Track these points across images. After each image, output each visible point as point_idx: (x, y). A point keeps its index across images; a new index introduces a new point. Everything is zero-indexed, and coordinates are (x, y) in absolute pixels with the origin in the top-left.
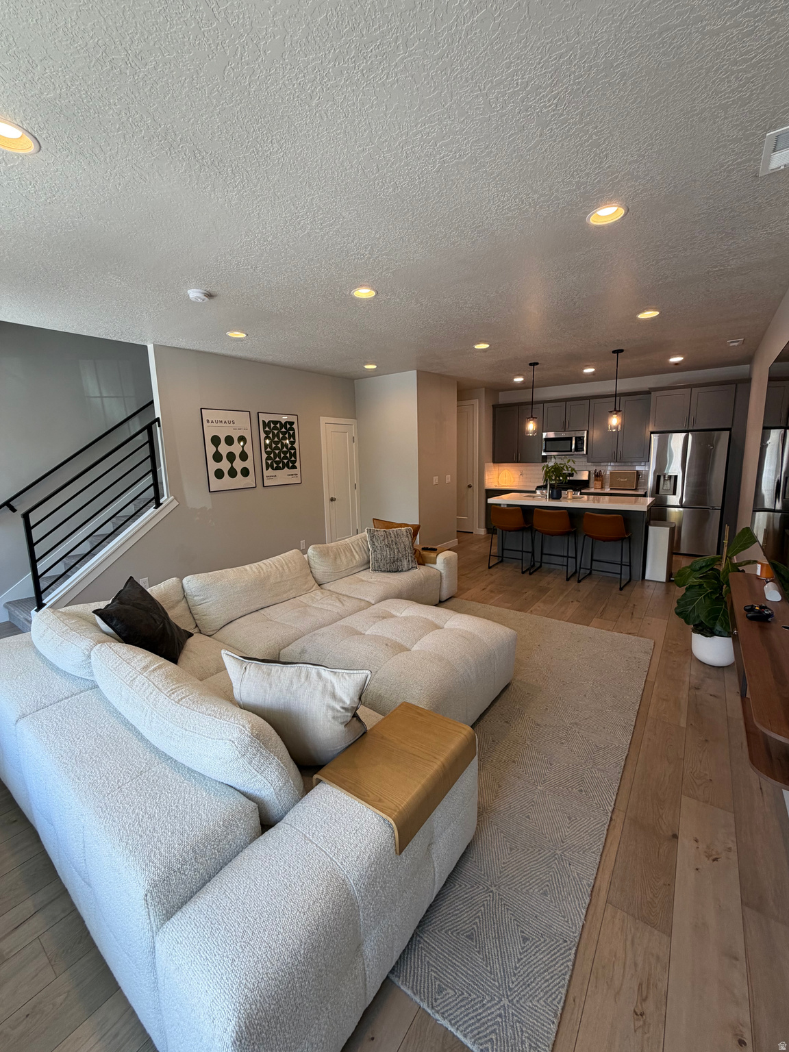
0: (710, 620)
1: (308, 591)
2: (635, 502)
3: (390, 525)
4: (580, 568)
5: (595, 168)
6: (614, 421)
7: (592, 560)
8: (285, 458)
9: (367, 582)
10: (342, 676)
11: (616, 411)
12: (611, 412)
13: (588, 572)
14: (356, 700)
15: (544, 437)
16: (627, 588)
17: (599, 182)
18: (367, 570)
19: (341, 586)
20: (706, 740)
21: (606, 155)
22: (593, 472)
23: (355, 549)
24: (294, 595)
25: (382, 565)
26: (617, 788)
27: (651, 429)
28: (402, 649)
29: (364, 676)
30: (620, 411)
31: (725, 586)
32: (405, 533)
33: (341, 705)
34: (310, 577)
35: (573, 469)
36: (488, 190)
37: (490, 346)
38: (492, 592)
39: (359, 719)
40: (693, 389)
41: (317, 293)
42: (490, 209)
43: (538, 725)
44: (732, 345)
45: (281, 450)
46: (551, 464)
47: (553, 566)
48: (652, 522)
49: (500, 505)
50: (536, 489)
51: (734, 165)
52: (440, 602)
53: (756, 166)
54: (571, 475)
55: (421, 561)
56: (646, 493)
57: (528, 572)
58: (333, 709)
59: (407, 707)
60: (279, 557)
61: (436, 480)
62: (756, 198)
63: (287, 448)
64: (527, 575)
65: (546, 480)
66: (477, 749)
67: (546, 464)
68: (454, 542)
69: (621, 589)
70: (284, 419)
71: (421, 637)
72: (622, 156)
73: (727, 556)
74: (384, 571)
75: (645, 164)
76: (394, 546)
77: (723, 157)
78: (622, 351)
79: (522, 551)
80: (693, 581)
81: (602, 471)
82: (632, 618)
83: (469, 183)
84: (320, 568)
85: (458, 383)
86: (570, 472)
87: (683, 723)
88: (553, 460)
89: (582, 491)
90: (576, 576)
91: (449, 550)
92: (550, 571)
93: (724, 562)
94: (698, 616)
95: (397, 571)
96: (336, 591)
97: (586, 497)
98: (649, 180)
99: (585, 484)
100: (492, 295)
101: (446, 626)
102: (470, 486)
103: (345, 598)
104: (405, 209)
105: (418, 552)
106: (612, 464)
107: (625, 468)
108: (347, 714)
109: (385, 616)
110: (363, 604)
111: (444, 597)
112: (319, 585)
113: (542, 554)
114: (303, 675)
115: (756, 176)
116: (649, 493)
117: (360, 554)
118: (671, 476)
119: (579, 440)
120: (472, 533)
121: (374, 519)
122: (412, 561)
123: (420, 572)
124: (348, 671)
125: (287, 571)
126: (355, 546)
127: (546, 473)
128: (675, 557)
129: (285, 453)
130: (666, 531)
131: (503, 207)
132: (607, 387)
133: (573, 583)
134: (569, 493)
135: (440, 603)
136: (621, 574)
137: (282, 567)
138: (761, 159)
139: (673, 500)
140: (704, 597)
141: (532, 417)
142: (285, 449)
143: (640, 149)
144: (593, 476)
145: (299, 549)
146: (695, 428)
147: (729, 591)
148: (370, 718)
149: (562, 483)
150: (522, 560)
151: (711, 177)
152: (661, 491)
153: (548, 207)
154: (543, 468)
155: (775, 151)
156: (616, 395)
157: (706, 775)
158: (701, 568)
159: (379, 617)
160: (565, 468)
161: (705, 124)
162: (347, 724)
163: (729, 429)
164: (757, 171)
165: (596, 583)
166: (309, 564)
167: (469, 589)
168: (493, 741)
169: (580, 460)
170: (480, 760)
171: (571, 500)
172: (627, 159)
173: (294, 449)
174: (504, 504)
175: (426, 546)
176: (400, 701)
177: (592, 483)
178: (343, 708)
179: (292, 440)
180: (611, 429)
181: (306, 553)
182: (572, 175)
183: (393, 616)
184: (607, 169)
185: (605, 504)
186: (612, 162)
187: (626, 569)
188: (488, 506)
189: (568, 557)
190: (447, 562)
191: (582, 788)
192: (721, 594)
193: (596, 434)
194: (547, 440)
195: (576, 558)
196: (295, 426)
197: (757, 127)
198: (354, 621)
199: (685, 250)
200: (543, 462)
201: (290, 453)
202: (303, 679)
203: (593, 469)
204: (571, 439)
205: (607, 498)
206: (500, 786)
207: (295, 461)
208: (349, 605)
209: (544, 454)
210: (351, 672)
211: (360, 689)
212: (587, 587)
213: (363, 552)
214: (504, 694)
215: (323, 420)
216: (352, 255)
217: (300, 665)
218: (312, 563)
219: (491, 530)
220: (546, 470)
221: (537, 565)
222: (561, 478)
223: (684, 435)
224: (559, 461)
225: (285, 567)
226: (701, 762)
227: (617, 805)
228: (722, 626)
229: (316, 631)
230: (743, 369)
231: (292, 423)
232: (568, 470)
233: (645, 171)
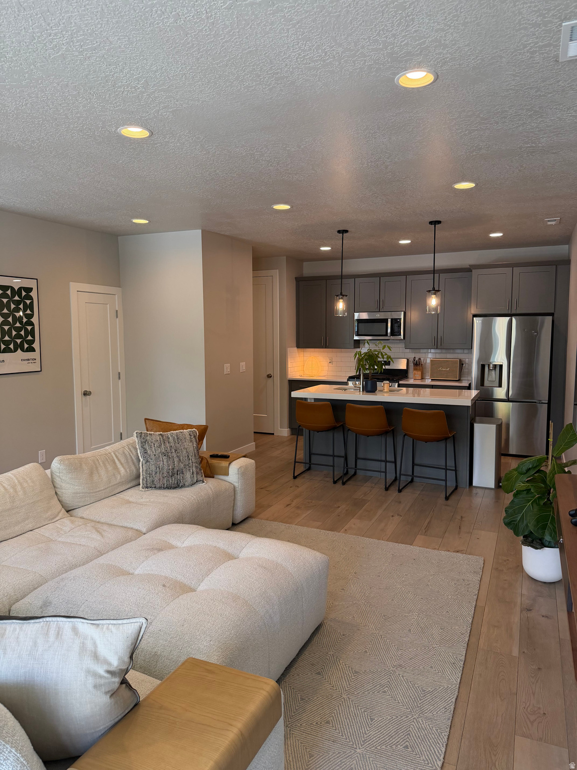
0: (538, 529)
1: (52, 519)
2: (459, 396)
3: (169, 426)
4: (400, 474)
5: (402, 31)
6: (433, 301)
7: (414, 464)
8: (18, 336)
9: (136, 503)
10: (108, 628)
11: (435, 291)
12: (430, 291)
13: (409, 479)
14: (127, 659)
15: (356, 317)
16: (453, 498)
17: (407, 44)
18: (136, 488)
19: (101, 511)
20: (539, 668)
21: (413, 20)
22: (411, 360)
23: (119, 460)
24: (30, 526)
25: (156, 479)
26: (446, 738)
27: (473, 311)
28: (186, 589)
29: (137, 626)
30: (439, 291)
31: (552, 490)
32: (188, 437)
33: (106, 667)
34: (55, 500)
35: (389, 357)
36: (287, 36)
37: (292, 207)
38: (298, 508)
39: (129, 686)
40: (514, 268)
41: (72, 126)
42: (289, 56)
43: (356, 672)
44: (549, 223)
45: (12, 326)
46: (364, 350)
47: (369, 474)
48: (477, 418)
49: (306, 399)
50: (348, 380)
51: (536, 47)
52: (234, 524)
53: (556, 51)
54: (388, 363)
55: (209, 471)
56: (470, 384)
57: (341, 481)
58: (95, 675)
59: (193, 664)
60: (9, 474)
61: (227, 368)
62: (559, 81)
63: (21, 322)
64: (339, 485)
65: (359, 369)
66: (283, 709)
67: (358, 350)
68: (251, 446)
69: (447, 498)
70: (16, 283)
71: (210, 571)
72: (428, 23)
73: (553, 456)
74: (160, 488)
75: (452, 34)
76: (174, 454)
77: (525, 39)
78: (439, 222)
79: (334, 456)
80: (520, 485)
81: (422, 359)
82: (459, 533)
83: (265, 25)
84: (69, 487)
85: (253, 247)
86: (385, 360)
87: (515, 652)
88: (367, 345)
89: (400, 382)
90: (396, 485)
91: (244, 456)
92: (366, 479)
93: (550, 463)
94: (527, 525)
95: (177, 486)
96: (92, 518)
97: (404, 389)
98: (457, 50)
99: (403, 374)
100: (293, 150)
101: (241, 555)
102: (269, 376)
103: (105, 527)
104: (188, 43)
105: (205, 461)
106: (433, 351)
107: (449, 356)
108: (113, 680)
109: (162, 548)
110: (130, 533)
111: (239, 518)
112: (68, 511)
113: (356, 459)
114: (52, 632)
115: (557, 61)
116: (473, 385)
117: (127, 467)
118: (496, 365)
119: (395, 322)
120: (273, 434)
121: (146, 419)
122: (197, 473)
123: (208, 487)
124: (115, 622)
125: (21, 493)
126: (119, 456)
127: (359, 360)
128: (504, 460)
129: (18, 330)
130: (493, 428)
131: (304, 56)
132: (424, 262)
133: (393, 493)
134: (384, 385)
135: (234, 526)
136: (446, 480)
137: (14, 487)
138: (560, 46)
139: (500, 393)
140: (532, 503)
141: (341, 294)
142: (18, 325)
143: (446, 19)
144: (411, 365)
145: (38, 462)
146: (518, 312)
147: (555, 496)
148: (143, 683)
149: (377, 373)
150: (333, 466)
151: (516, 55)
152: (486, 383)
153: (354, 62)
154: (356, 355)
155: (571, 40)
156: (434, 272)
157: (539, 708)
158: (528, 470)
159: (153, 549)
160: (380, 356)
161: (506, 4)
162: (113, 694)
163: (552, 314)
164: (557, 56)
165: (419, 492)
166: (53, 482)
167: (269, 506)
168: (302, 699)
169: (396, 346)
170: (286, 726)
171: (387, 393)
172: (433, 26)
173: (32, 324)
174: (310, 399)
175: (216, 453)
176: (183, 659)
177: (411, 373)
178: (109, 672)
179: (28, 312)
180: (429, 311)
181: (49, 468)
182: (379, 34)
183: (171, 547)
184: (413, 34)
185: (427, 397)
186: (419, 27)
187: (451, 475)
188: (292, 401)
189: (386, 461)
190: (243, 473)
191: (407, 743)
192: (548, 499)
193: (414, 316)
194: (359, 321)
195: (395, 462)
196: (33, 294)
197: (553, 15)
198: (121, 557)
199: (497, 123)
200: (355, 347)
201: (26, 330)
202: (52, 638)
203: (411, 356)
204: (386, 321)
205: (428, 390)
206: (311, 756)
207: (33, 341)
208: (111, 536)
209: (356, 338)
210: (120, 622)
211: (132, 644)
212: (409, 496)
213: (131, 464)
214: (316, 639)
215: (74, 287)
216: (120, 87)
217: (48, 619)
218: (57, 480)
219: (296, 430)
220: (358, 358)
221: (351, 472)
222: (376, 367)
223: (508, 319)
224: (373, 347)
225: (19, 488)
226: (534, 695)
227: (446, 757)
228: (551, 536)
229: (64, 576)
230: (562, 249)
231: (28, 290)
232: (383, 358)
233: (452, 41)
